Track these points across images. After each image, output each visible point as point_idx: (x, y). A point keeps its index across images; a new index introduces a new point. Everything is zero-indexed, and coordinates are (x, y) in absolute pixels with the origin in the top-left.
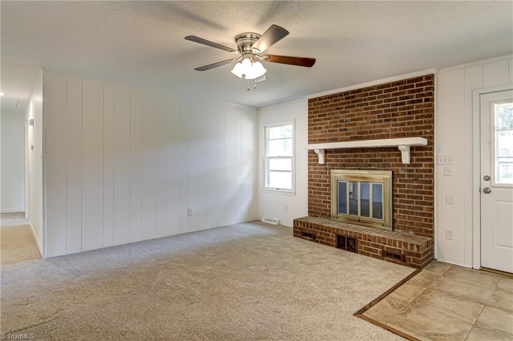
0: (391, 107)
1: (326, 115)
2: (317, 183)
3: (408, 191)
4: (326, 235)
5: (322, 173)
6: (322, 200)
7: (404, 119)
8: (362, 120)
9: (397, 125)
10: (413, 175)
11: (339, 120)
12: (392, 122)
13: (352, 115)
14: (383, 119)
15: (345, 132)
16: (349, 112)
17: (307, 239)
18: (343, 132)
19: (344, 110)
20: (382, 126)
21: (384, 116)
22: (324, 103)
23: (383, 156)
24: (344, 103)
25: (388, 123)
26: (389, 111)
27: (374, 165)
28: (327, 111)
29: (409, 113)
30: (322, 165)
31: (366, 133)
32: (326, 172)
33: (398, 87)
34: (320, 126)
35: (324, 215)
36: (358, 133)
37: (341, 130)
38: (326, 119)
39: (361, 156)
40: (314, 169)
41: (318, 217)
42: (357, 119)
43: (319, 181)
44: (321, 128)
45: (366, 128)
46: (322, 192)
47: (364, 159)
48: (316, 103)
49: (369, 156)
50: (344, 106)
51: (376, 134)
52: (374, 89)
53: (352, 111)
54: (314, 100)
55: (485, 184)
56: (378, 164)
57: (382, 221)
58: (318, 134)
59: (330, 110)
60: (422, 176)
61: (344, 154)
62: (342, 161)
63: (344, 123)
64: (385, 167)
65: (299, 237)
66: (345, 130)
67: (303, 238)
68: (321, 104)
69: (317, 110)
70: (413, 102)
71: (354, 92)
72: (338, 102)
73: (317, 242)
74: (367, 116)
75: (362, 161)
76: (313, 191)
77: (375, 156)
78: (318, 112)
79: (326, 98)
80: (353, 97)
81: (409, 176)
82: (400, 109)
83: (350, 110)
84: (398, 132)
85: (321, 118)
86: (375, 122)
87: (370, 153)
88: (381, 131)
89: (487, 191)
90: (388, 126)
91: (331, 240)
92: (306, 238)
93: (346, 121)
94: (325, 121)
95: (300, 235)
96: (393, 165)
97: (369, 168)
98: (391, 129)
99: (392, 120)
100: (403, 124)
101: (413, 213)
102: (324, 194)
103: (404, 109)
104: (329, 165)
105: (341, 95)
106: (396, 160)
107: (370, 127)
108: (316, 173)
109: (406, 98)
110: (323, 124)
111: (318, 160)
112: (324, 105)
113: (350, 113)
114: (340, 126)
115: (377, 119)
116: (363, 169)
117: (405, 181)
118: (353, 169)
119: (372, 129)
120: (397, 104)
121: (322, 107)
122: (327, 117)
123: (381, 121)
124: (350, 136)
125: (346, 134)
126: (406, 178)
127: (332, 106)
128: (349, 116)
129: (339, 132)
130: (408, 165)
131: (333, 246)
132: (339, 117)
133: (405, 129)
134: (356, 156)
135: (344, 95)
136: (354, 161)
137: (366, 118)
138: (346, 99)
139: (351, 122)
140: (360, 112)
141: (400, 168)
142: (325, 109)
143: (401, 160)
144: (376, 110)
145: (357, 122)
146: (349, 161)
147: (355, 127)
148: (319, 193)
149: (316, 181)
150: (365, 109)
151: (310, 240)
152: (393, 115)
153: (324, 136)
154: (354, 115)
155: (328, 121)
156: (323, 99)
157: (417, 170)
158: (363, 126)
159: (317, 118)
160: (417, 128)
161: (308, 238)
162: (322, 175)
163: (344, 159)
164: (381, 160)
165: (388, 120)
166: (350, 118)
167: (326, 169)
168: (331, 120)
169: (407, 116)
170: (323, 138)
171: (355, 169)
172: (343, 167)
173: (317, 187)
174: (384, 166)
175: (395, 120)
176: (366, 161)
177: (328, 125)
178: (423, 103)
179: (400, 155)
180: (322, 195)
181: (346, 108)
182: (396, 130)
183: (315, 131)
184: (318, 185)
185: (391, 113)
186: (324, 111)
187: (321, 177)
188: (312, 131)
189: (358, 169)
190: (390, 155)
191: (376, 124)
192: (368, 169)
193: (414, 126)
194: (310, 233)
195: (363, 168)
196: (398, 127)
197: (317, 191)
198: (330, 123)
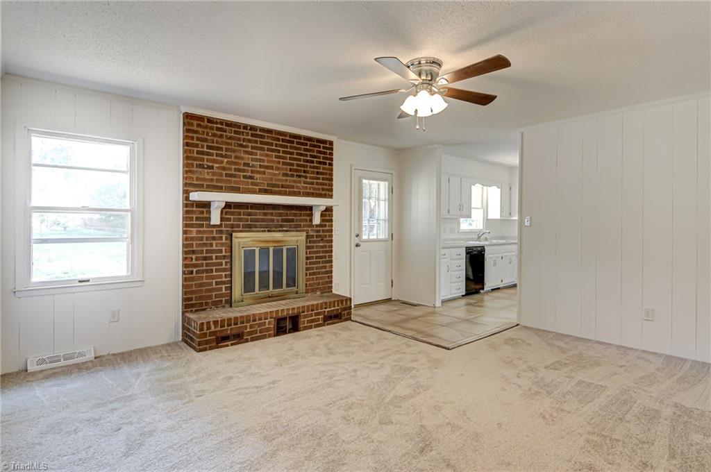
0: (302, 163)
1: (221, 149)
2: (205, 255)
3: (315, 252)
4: (260, 325)
5: (214, 238)
6: (214, 281)
7: (314, 178)
8: (273, 169)
9: (307, 183)
10: (320, 236)
11: (242, 162)
12: (303, 179)
13: (260, 160)
14: (295, 174)
15: (250, 181)
16: (256, 154)
17: (227, 346)
18: (248, 180)
19: (249, 149)
20: (294, 181)
21: (297, 171)
22: (218, 129)
23: (295, 215)
24: (250, 141)
25: (299, 179)
26: (301, 166)
27: (286, 226)
28: (223, 143)
29: (318, 173)
30: (214, 226)
31: (277, 186)
32: (222, 237)
33: (309, 143)
34: (210, 164)
35: (217, 304)
36: (268, 185)
37: (245, 177)
38: (221, 156)
39: (272, 214)
40: (198, 232)
41: (205, 310)
42: (267, 167)
43: (207, 252)
44: (212, 167)
45: (277, 180)
46: (214, 268)
47: (276, 218)
48: (202, 123)
49: (280, 215)
50: (250, 145)
51: (288, 190)
52: (286, 136)
53: (261, 155)
54: (201, 118)
55: (357, 240)
56: (290, 225)
57: (294, 289)
58: (207, 177)
59: (228, 144)
60: (326, 236)
61: (249, 210)
62: (247, 220)
63: (250, 169)
64: (297, 228)
65: (211, 348)
66: (251, 178)
67: (221, 347)
68: (212, 128)
69: (205, 136)
70: (320, 163)
71: (262, 130)
72: (242, 137)
73: (247, 341)
74: (279, 166)
75: (272, 220)
76: (195, 270)
77: (287, 215)
78: (206, 140)
79: (221, 123)
80: (262, 137)
81: (317, 236)
82: (310, 167)
83: (258, 152)
84: (308, 191)
85: (211, 151)
86: (286, 175)
87: (281, 211)
88: (293, 187)
89: (357, 245)
90: (300, 182)
91: (268, 330)
92: (226, 343)
93: (253, 166)
94: (219, 158)
95: (214, 344)
96: (304, 226)
97: (280, 229)
98: (303, 187)
99: (303, 177)
100: (312, 183)
101: (319, 273)
102: (217, 270)
103: (314, 167)
104: (226, 226)
105: (245, 127)
106: (306, 220)
107: (281, 180)
108: (201, 239)
109: (315, 157)
110: (215, 161)
111: (209, 219)
112: (219, 133)
113: (258, 157)
114: (244, 171)
115: (289, 173)
116: (274, 231)
117: (314, 242)
118: (263, 231)
119: (283, 183)
120: (307, 161)
121: (214, 135)
122: (224, 153)
123: (292, 176)
124: (258, 187)
125: (252, 184)
126: (315, 239)
127: (230, 138)
128: (256, 160)
129: (242, 179)
130: (317, 226)
131: (270, 336)
132: (243, 158)
133: (314, 189)
134: (265, 214)
135: (250, 130)
136: (263, 220)
137: (278, 169)
138: (253, 135)
139: (259, 169)
140: (271, 159)
141: (310, 229)
142: (220, 140)
143: (311, 220)
144: (288, 161)
145: (267, 171)
146: (257, 220)
147: (264, 176)
148: (207, 271)
149: (202, 252)
150: (276, 157)
151: (232, 345)
152: (305, 172)
153: (217, 181)
154: (263, 161)
155: (226, 160)
156: (217, 123)
157: (323, 230)
158: (274, 177)
159: (205, 150)
160: (323, 189)
161: (229, 343)
162: (214, 242)
163: (249, 217)
164: (292, 220)
165: (300, 176)
166: (259, 163)
167: (221, 232)
168: (230, 160)
169: (315, 175)
170: (215, 183)
171: (265, 231)
172: (249, 228)
173: (205, 262)
174: (296, 226)
175: (306, 177)
176: (278, 221)
177: (224, 165)
178: (327, 166)
179: (311, 215)
180: (214, 273)
181: (252, 148)
182: (306, 188)
183: (200, 170)
184: (205, 258)
185: (303, 169)
186: (217, 142)
187: (211, 245)
188: (195, 169)
189: (268, 231)
190: (301, 215)
191: (289, 178)
192: (280, 231)
193: (321, 187)
194: (235, 332)
195: (274, 229)
196: (308, 185)
197: (204, 268)
198: (228, 162)
